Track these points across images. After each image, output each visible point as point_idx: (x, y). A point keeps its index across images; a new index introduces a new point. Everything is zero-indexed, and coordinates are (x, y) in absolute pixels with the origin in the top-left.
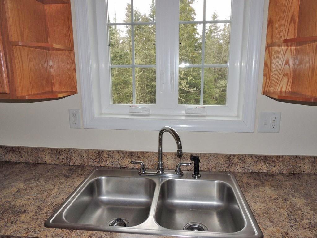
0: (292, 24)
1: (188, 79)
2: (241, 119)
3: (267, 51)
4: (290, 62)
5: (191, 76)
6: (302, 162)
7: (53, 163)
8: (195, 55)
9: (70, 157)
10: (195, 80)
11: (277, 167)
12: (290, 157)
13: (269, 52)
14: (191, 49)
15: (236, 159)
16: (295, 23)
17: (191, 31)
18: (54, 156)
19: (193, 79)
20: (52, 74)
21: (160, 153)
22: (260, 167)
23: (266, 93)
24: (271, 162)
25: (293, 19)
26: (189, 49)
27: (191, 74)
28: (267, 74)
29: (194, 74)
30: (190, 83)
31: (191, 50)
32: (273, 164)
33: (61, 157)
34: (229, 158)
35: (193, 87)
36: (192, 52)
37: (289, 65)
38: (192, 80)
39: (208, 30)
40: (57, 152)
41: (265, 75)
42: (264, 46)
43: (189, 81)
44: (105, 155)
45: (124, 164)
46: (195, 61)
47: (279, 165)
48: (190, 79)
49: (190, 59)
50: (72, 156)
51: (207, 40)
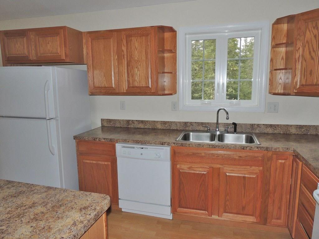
0: (282, 61)
1: (229, 90)
2: (258, 106)
3: (270, 73)
4: (282, 78)
5: (231, 88)
6: (291, 128)
7: (162, 128)
8: (236, 68)
9: (171, 125)
10: (235, 92)
11: (278, 130)
12: (284, 125)
13: (271, 74)
14: (232, 62)
15: (256, 126)
16: (283, 60)
17: (233, 47)
18: (163, 125)
19: (234, 91)
20: (165, 85)
21: (217, 123)
22: (269, 130)
23: (270, 93)
24: (274, 128)
25: (282, 58)
26: (230, 63)
27: (231, 87)
28: (271, 84)
29: (234, 86)
30: (231, 95)
31: (232, 64)
32: (275, 128)
33: (166, 126)
34: (252, 125)
35: (233, 99)
36: (233, 66)
37: (281, 79)
38: (232, 92)
39: (249, 43)
40: (164, 123)
41: (270, 84)
42: (269, 71)
43: (230, 93)
44: (189, 124)
45: (198, 129)
46: (235, 74)
47: (278, 129)
48: (230, 91)
49: (230, 72)
50: (172, 125)
51: (248, 53)
